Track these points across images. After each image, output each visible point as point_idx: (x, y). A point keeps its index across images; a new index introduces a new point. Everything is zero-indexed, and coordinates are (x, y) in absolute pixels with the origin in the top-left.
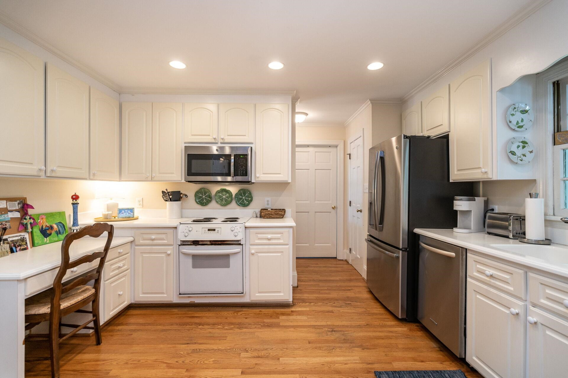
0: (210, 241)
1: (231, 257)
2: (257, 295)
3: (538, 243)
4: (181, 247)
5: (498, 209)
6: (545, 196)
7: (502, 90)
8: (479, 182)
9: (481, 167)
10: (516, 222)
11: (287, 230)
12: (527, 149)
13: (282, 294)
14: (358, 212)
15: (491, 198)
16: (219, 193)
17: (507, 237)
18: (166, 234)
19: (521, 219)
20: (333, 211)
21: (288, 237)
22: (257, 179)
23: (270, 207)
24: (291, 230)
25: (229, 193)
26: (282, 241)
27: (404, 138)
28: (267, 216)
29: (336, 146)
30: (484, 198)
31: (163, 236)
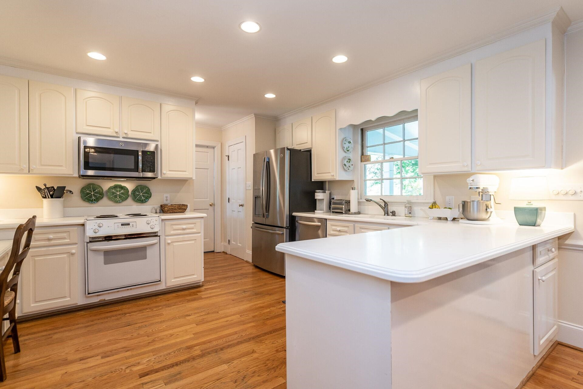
0: (125, 235)
1: (147, 248)
2: (173, 280)
3: (355, 213)
4: (89, 245)
5: (336, 197)
6: (358, 189)
7: (341, 129)
8: (325, 182)
9: (331, 172)
10: (346, 204)
11: (199, 220)
12: (351, 163)
13: (196, 276)
14: (240, 206)
15: (333, 192)
16: (112, 189)
17: (342, 213)
18: (69, 232)
19: (348, 202)
20: (211, 208)
21: (199, 226)
22: (163, 176)
23: (169, 203)
24: (202, 220)
25: (124, 189)
26: (195, 230)
27: (287, 150)
28: (170, 211)
29: (214, 148)
30: (329, 191)
31: (65, 235)
